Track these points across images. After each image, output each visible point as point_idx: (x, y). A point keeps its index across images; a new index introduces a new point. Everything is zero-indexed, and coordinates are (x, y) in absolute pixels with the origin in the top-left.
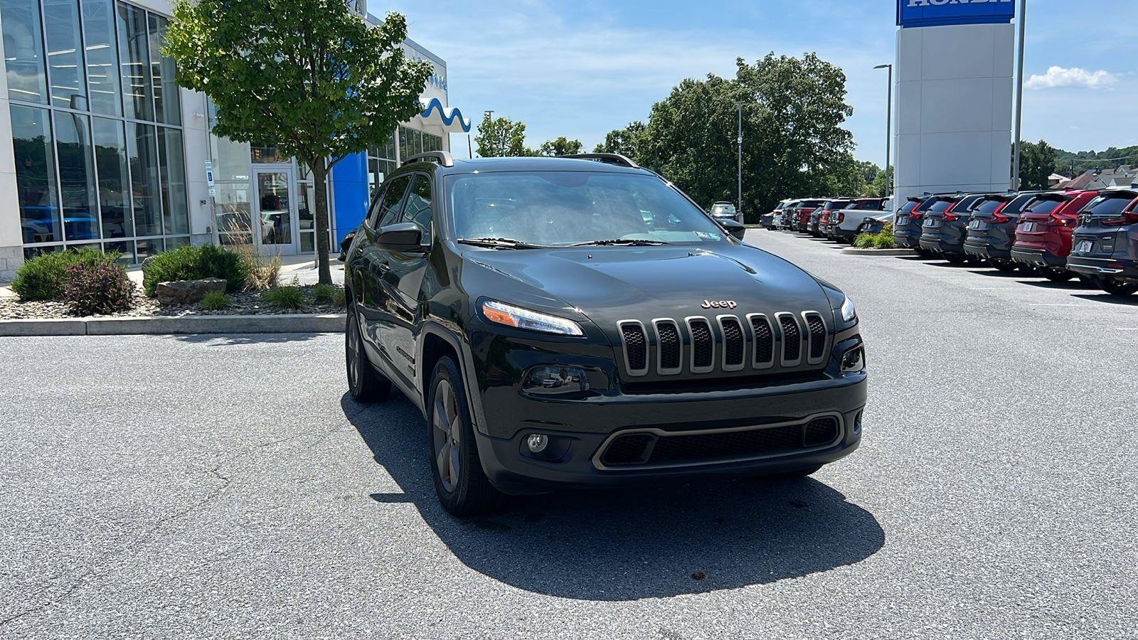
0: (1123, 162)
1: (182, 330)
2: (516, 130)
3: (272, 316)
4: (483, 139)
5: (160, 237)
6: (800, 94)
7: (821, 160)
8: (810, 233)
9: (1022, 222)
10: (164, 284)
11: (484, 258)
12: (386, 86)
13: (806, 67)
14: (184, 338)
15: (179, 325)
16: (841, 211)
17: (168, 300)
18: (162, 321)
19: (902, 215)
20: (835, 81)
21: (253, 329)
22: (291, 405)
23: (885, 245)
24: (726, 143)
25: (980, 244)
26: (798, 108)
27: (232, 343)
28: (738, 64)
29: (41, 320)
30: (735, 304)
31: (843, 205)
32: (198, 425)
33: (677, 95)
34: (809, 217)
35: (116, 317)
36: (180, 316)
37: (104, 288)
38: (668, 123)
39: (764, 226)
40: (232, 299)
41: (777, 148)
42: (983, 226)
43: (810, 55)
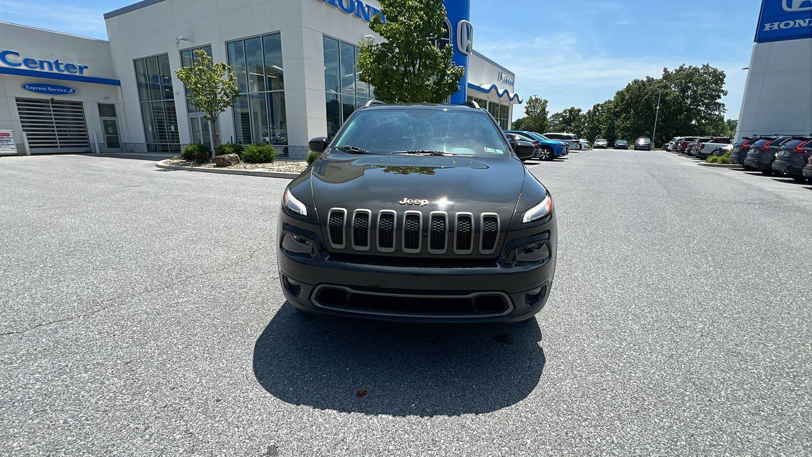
2: (543, 103)
4: (528, 107)
6: (697, 85)
7: (704, 118)
8: (687, 154)
13: (702, 71)
16: (703, 143)
19: (738, 147)
20: (718, 78)
23: (724, 162)
24: (651, 109)
25: (782, 164)
26: (695, 92)
28: (664, 71)
31: (706, 141)
33: (629, 87)
34: (687, 146)
38: (623, 100)
39: (664, 150)
41: (680, 112)
42: (787, 154)
43: (706, 64)
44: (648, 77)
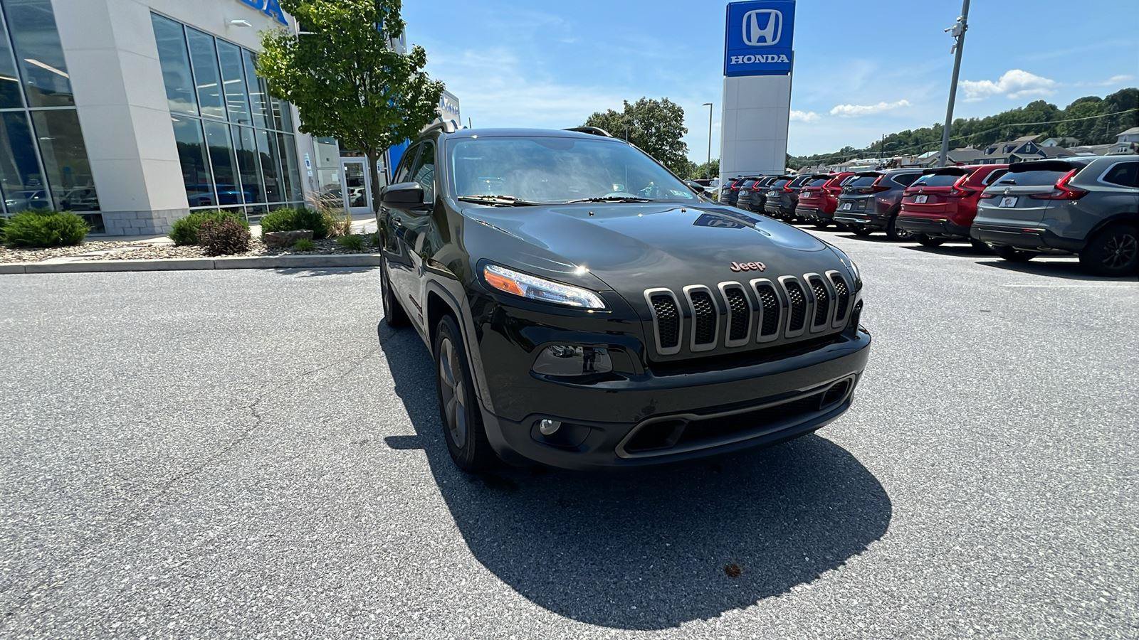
0: (821, 162)
1: (281, 265)
3: (343, 255)
5: (284, 203)
6: (659, 121)
7: (670, 159)
9: (803, 192)
10: (270, 233)
11: (484, 216)
12: (414, 99)
13: (662, 106)
14: (281, 271)
15: (278, 262)
17: (273, 244)
18: (266, 259)
19: (726, 189)
20: (678, 114)
21: (329, 264)
22: (340, 330)
25: (775, 205)
26: (658, 129)
27: (313, 275)
28: (625, 104)
29: (184, 259)
30: (764, 266)
32: (260, 351)
33: (591, 121)
35: (236, 257)
36: (280, 255)
37: (228, 237)
40: (317, 243)
42: (776, 195)
43: (665, 99)
44: (609, 110)
